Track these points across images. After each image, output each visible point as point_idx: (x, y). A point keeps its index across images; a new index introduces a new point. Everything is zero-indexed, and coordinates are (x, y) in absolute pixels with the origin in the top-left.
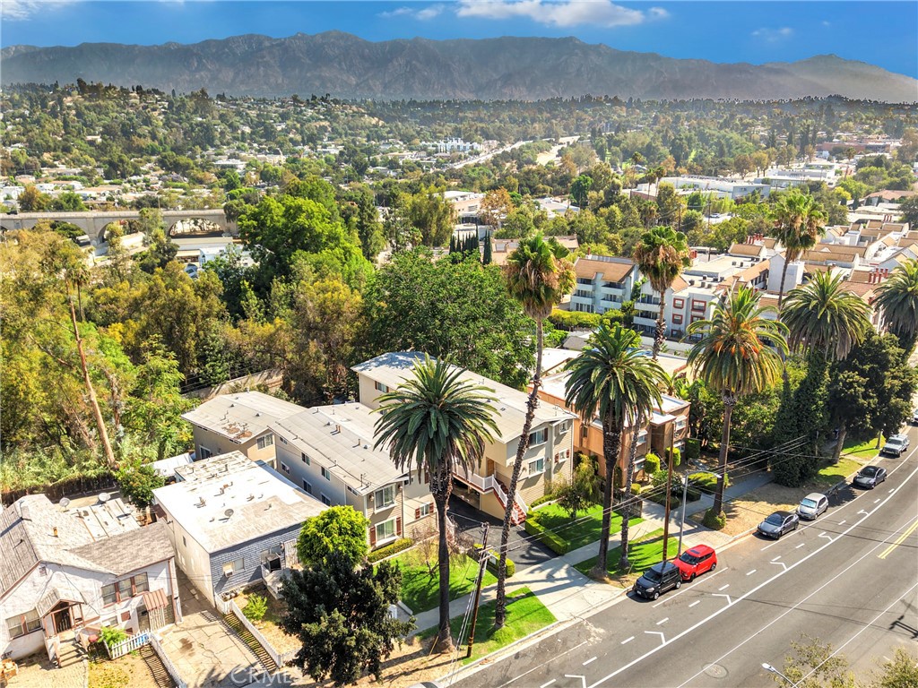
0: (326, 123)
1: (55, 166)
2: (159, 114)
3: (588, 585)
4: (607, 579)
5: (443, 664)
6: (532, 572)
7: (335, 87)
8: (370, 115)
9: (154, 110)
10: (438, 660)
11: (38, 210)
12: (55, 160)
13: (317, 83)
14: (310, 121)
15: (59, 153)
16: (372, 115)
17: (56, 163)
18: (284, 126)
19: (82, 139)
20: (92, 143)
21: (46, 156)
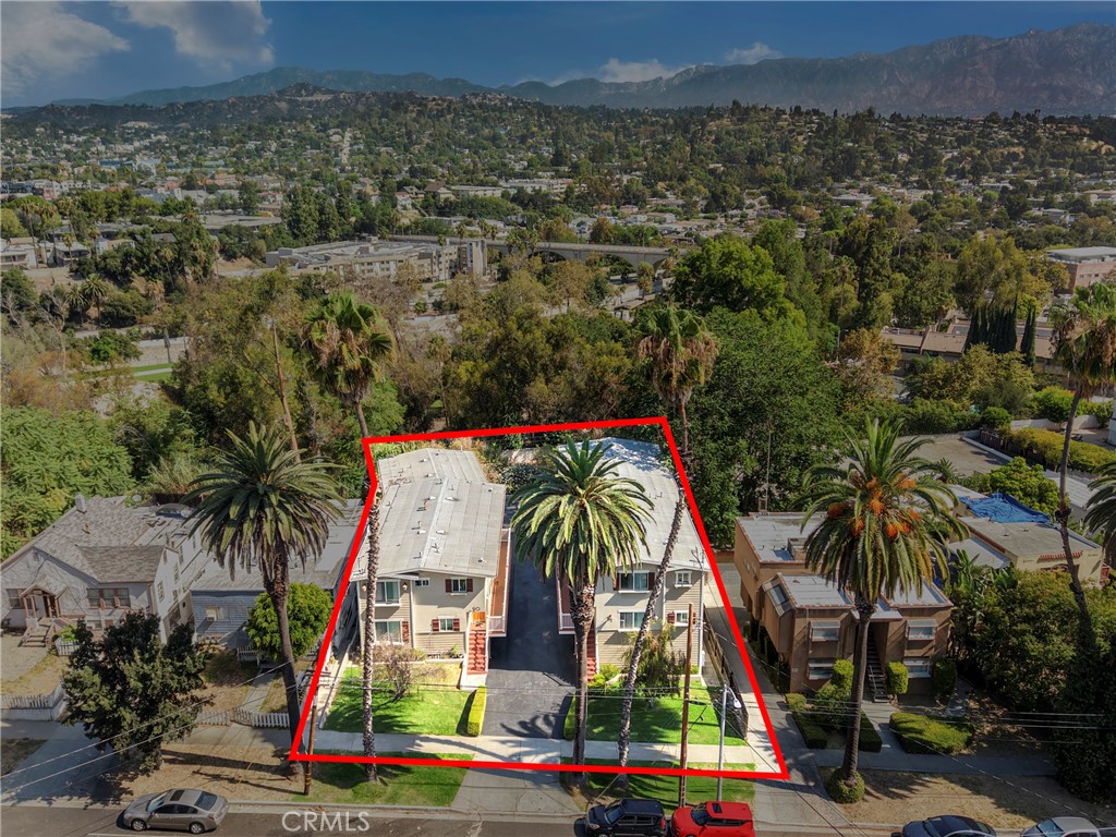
0: (1019, 150)
1: (665, 197)
2: (805, 139)
3: (545, 786)
4: (576, 790)
5: (274, 789)
6: (503, 742)
7: (1070, 100)
8: (1091, 137)
9: (800, 134)
10: (276, 784)
11: (604, 243)
12: (667, 190)
13: (1044, 95)
14: (996, 147)
15: (674, 183)
16: (1094, 137)
17: (668, 193)
18: (956, 154)
19: (703, 167)
20: (712, 172)
21: (661, 186)
